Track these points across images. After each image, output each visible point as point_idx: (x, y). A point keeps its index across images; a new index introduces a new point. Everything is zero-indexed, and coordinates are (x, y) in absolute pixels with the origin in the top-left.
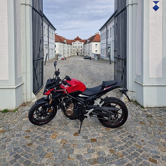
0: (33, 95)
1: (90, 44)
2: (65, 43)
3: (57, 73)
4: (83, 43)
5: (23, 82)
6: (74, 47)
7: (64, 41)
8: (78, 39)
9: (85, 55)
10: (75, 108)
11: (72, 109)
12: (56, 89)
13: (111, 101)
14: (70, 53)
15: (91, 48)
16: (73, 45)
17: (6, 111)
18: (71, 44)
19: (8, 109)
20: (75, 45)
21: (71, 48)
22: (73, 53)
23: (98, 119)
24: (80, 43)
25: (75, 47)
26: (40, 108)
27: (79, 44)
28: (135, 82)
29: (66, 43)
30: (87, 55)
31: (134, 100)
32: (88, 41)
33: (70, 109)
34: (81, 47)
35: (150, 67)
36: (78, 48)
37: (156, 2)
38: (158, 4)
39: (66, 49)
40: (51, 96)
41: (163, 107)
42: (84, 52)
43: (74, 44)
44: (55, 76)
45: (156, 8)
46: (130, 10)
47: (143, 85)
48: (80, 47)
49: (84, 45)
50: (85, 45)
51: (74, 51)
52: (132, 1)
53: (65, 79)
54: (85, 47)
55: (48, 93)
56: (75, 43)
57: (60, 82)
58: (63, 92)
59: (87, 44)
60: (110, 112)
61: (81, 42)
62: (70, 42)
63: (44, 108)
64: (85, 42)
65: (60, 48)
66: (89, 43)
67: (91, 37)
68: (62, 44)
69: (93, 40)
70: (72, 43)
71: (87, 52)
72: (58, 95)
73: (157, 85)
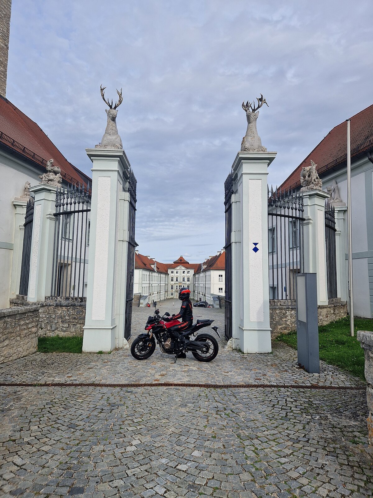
0: (125, 341)
1: (208, 273)
2: (153, 271)
3: (157, 312)
4: (192, 272)
5: (115, 324)
6: (172, 280)
7: (152, 266)
8: (181, 262)
9: (196, 299)
10: (172, 342)
11: (170, 342)
12: (156, 324)
13: (203, 336)
14: (163, 292)
15: (209, 282)
16: (171, 275)
17: (101, 353)
18: (166, 274)
19: (103, 351)
20: (174, 275)
21: (166, 282)
22: (169, 293)
23: (192, 352)
24: (186, 271)
25: (174, 279)
26: (141, 343)
27: (184, 272)
28: (239, 327)
29: (156, 270)
30: (200, 299)
31: (238, 348)
32: (204, 267)
33: (168, 343)
34: (188, 280)
35: (250, 310)
36: (180, 283)
37: (256, 244)
38: (257, 246)
39: (155, 283)
40: (151, 332)
41: (265, 353)
42: (194, 292)
43: (172, 272)
44: (155, 315)
45: (256, 250)
46: (233, 246)
47: (243, 329)
48: (186, 279)
49: (194, 275)
50: (197, 276)
51: (172, 288)
52: (235, 240)
53: (165, 315)
54: (197, 280)
55: (149, 328)
56: (175, 271)
57: (160, 319)
58: (162, 327)
59: (202, 275)
60: (202, 345)
61: (187, 268)
62: (163, 269)
63: (145, 342)
64: (198, 269)
65: (143, 282)
66: (205, 271)
67: (209, 258)
68: (147, 273)
69: (214, 266)
70: (169, 271)
71: (201, 290)
72: (158, 329)
73: (257, 329)
